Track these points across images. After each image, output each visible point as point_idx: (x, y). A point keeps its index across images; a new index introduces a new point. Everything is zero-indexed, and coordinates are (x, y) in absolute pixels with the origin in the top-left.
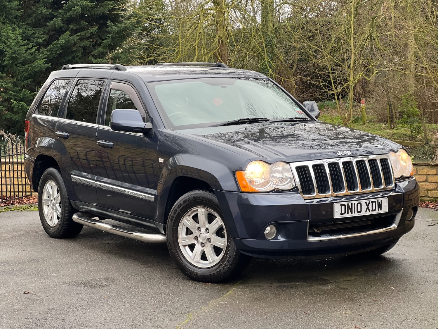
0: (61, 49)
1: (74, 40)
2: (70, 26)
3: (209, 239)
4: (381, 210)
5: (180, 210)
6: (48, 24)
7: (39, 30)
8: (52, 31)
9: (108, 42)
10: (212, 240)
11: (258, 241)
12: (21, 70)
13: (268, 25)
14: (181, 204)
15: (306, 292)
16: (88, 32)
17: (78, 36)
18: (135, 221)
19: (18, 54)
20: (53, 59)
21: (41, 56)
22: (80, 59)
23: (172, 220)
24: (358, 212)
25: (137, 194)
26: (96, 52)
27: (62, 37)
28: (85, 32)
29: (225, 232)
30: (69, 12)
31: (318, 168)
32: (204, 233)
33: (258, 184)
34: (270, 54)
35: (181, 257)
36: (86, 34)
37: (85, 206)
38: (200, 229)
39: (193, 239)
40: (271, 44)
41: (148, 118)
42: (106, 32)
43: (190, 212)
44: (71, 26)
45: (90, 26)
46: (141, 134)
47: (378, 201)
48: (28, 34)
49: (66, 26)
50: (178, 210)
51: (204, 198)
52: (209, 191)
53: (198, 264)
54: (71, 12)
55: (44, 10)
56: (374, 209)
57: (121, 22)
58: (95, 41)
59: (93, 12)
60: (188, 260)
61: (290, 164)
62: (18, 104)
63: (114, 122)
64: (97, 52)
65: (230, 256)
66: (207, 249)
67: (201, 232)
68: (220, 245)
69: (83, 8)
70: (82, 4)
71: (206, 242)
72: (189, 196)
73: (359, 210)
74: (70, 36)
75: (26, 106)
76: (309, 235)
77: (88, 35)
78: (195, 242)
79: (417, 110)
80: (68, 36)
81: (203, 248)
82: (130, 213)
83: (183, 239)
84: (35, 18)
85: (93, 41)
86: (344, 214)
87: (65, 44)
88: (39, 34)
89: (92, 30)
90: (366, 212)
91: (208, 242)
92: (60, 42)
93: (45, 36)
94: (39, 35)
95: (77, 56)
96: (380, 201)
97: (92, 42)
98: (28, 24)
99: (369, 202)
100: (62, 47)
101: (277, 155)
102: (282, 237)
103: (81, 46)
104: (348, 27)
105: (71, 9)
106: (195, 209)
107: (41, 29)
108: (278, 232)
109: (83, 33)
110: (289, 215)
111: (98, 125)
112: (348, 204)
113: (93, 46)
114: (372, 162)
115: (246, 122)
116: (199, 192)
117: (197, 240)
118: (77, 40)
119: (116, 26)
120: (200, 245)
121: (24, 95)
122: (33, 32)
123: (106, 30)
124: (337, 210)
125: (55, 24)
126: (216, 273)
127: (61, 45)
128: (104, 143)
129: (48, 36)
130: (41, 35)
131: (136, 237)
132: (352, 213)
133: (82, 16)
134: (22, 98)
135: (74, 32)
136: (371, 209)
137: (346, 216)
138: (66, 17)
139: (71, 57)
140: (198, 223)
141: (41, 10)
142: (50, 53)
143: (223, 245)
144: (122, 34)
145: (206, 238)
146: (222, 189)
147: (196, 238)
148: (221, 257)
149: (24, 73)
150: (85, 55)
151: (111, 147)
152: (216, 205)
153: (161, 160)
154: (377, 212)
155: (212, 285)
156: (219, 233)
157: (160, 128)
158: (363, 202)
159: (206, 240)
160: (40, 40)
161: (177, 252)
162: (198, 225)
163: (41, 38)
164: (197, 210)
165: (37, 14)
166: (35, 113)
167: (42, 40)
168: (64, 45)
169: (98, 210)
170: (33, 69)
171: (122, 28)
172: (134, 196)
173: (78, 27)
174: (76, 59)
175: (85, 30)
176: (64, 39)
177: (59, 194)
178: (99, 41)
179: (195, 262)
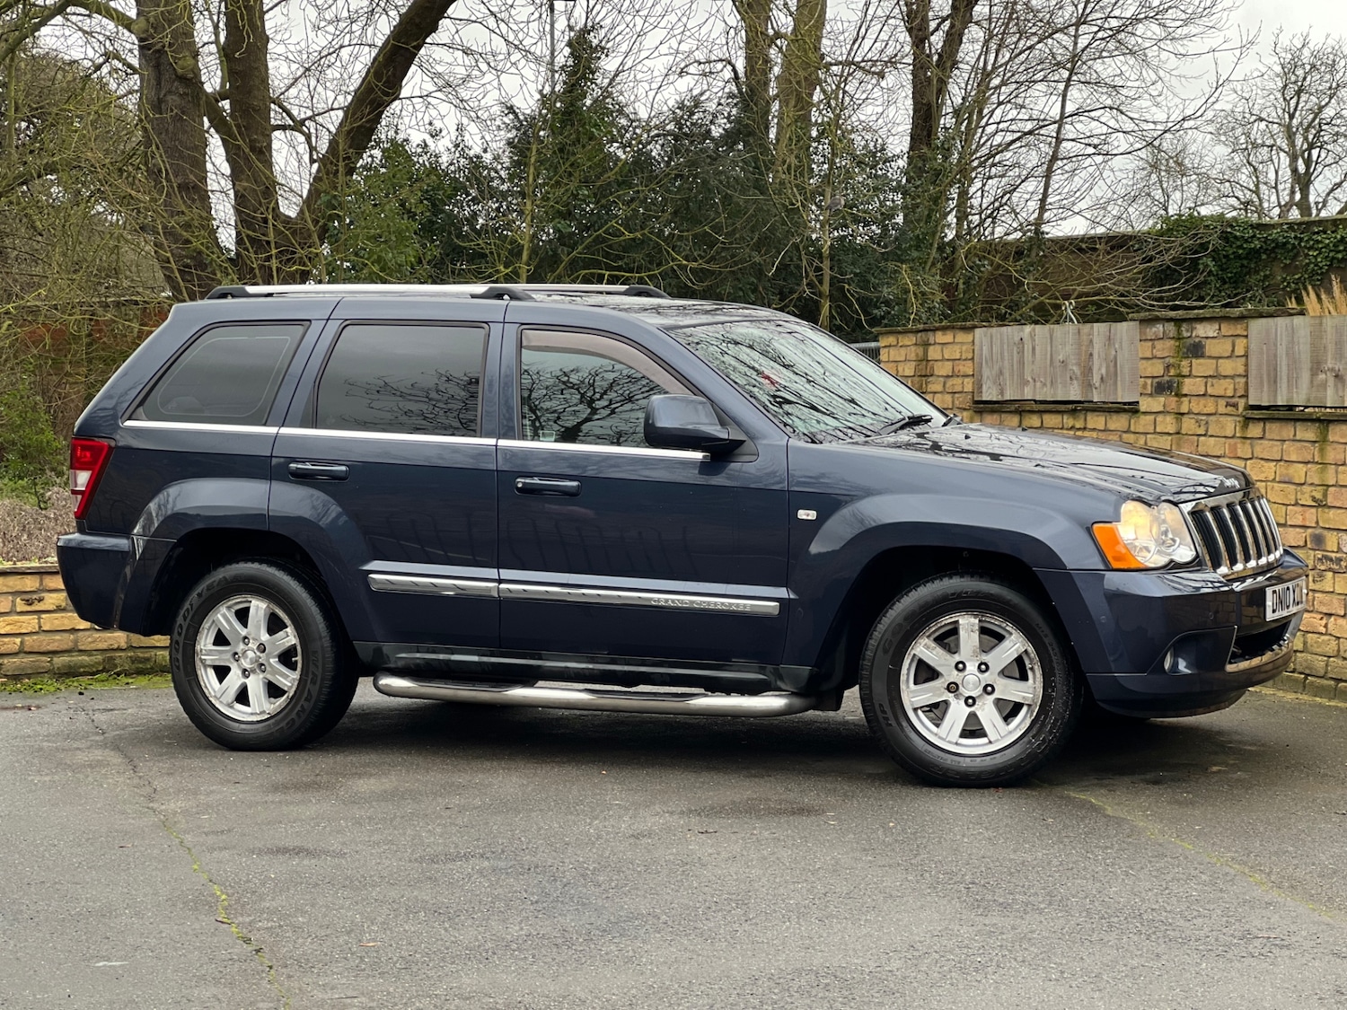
3: (989, 685)
5: (910, 626)
10: (996, 688)
11: (1152, 676)
14: (913, 611)
23: (886, 651)
24: (1287, 607)
25: (704, 602)
29: (1035, 665)
31: (1218, 514)
32: (975, 674)
35: (913, 735)
37: (418, 652)
38: (961, 666)
39: (943, 690)
46: (705, 456)
50: (906, 626)
51: (978, 592)
53: (958, 747)
60: (933, 741)
61: (1179, 505)
65: (1055, 720)
66: (982, 710)
67: (966, 673)
68: (1024, 697)
71: (980, 695)
72: (935, 591)
76: (1230, 659)
81: (973, 709)
86: (1274, 612)
91: (985, 695)
102: (1185, 664)
106: (948, 621)
110: (1211, 616)
111: (497, 440)
112: (1280, 590)
117: (956, 691)
120: (962, 702)
124: (1269, 604)
128: (539, 482)
132: (1279, 610)
137: (1277, 615)
140: (956, 653)
143: (1029, 695)
145: (983, 685)
146: (1065, 567)
147: (953, 688)
151: (573, 493)
153: (806, 515)
156: (1019, 670)
159: (981, 688)
161: (900, 724)
162: (957, 658)
164: (957, 621)
166: (134, 417)
169: (489, 660)
172: (695, 609)
177: (289, 630)
179: (950, 742)
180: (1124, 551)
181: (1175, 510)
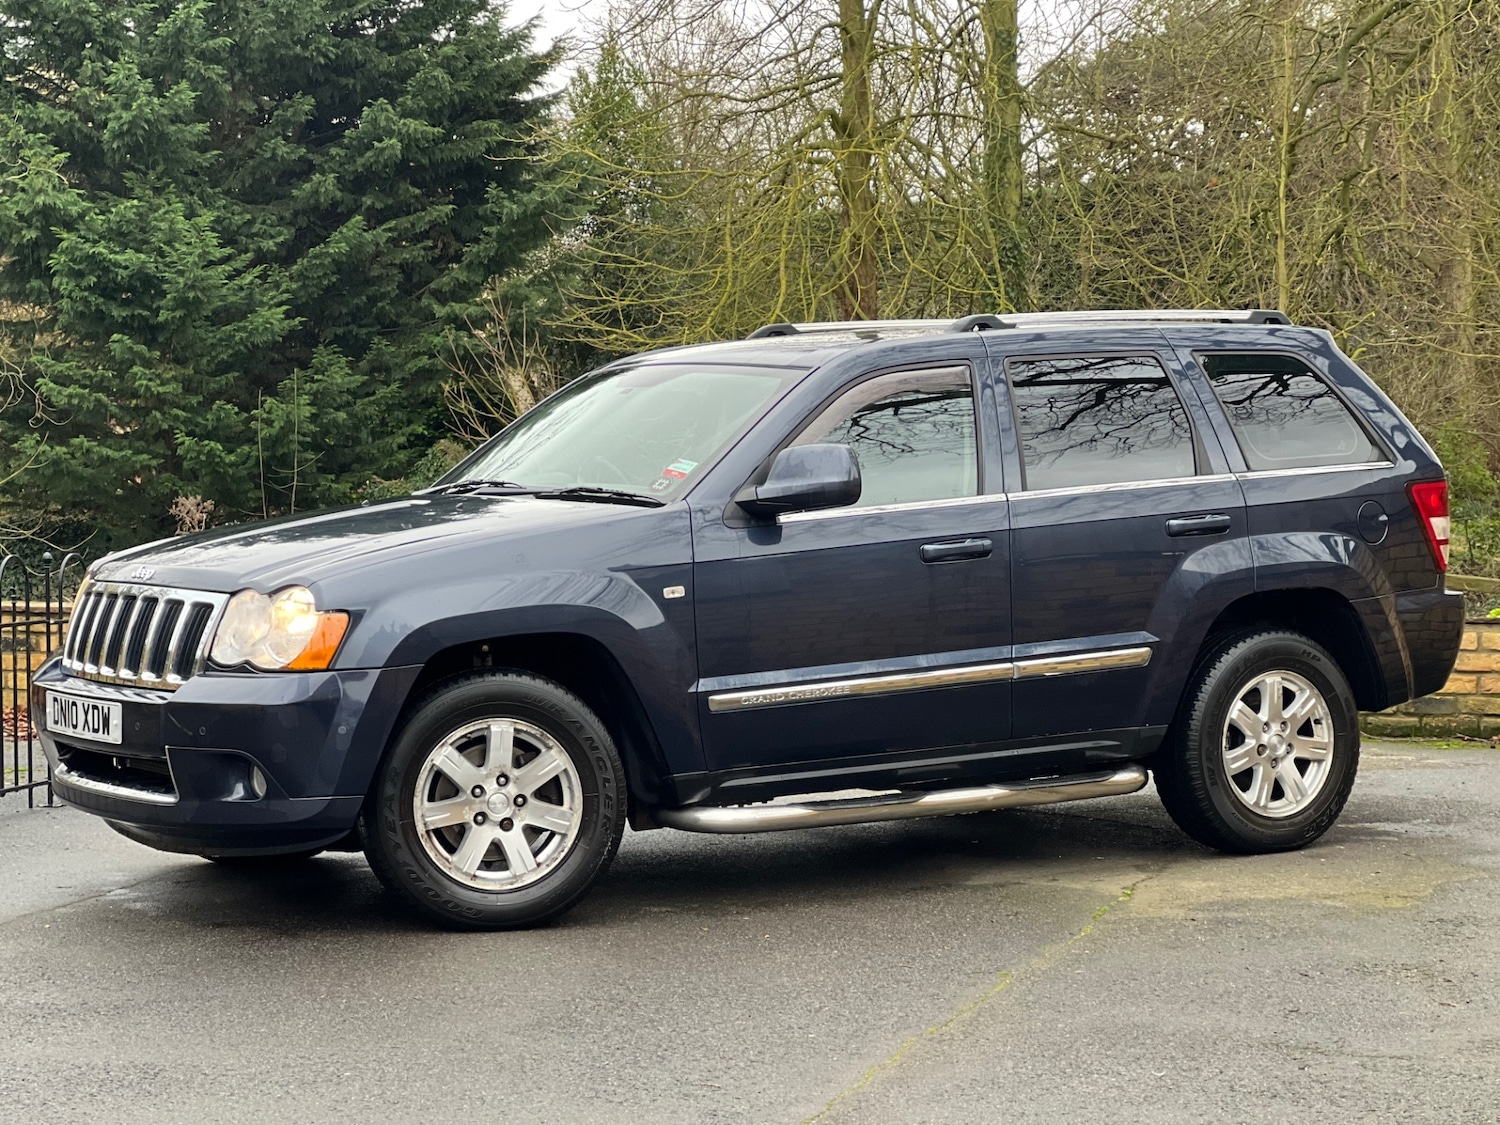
0: (333, 273)
1: (378, 244)
2: (364, 199)
6: (295, 192)
7: (264, 210)
8: (304, 212)
9: (486, 249)
12: (210, 341)
13: (1007, 198)
16: (419, 218)
17: (390, 230)
19: (203, 290)
20: (307, 303)
21: (272, 298)
22: (392, 303)
26: (444, 282)
27: (341, 232)
28: (411, 218)
30: (361, 155)
34: (1013, 290)
36: (413, 225)
40: (1014, 257)
42: (477, 216)
44: (368, 201)
45: (424, 200)
48: (231, 223)
49: (349, 198)
54: (369, 154)
55: (283, 150)
57: (529, 187)
58: (440, 245)
59: (438, 156)
62: (197, 448)
64: (449, 284)
69: (409, 142)
70: (404, 131)
74: (365, 230)
75: (223, 454)
77: (421, 227)
79: (1488, 473)
80: (359, 231)
84: (253, 174)
85: (436, 247)
87: (348, 255)
88: (264, 222)
89: (435, 214)
92: (332, 251)
93: (285, 231)
94: (265, 227)
95: (383, 296)
97: (431, 248)
98: (227, 193)
100: (338, 265)
103: (397, 262)
104: (1265, 204)
105: (370, 147)
107: (270, 207)
109: (404, 222)
113: (434, 262)
118: (387, 241)
119: (511, 198)
121: (219, 419)
122: (248, 216)
123: (477, 213)
125: (316, 192)
127: (334, 260)
129: (293, 231)
130: (271, 226)
133: (403, 168)
134: (210, 427)
135: (375, 218)
138: (351, 169)
139: (364, 298)
141: (274, 149)
142: (300, 283)
144: (531, 226)
149: (219, 349)
150: (408, 293)
160: (269, 245)
163: (272, 237)
165: (258, 159)
167: (276, 244)
168: (344, 259)
170: (247, 338)
171: (532, 207)
173: (390, 202)
174: (380, 304)
175: (408, 213)
176: (346, 240)
178: (454, 245)
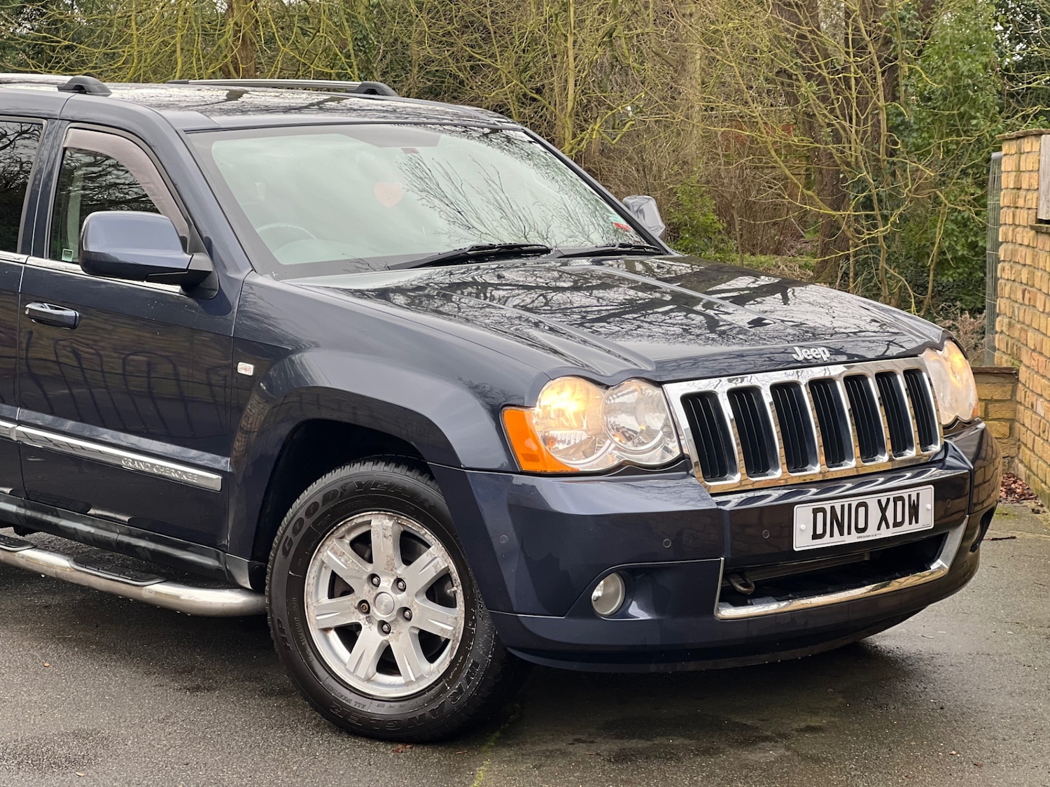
3: (406, 609)
4: (917, 522)
5: (314, 523)
10: (415, 613)
11: (572, 621)
14: (316, 504)
15: (712, 774)
18: (152, 546)
23: (286, 553)
24: (859, 530)
25: (162, 467)
29: (457, 590)
31: (744, 398)
32: (390, 592)
33: (565, 446)
35: (315, 663)
38: (376, 580)
39: (353, 609)
41: (195, 241)
43: (343, 529)
46: (176, 289)
47: (910, 496)
50: (308, 523)
51: (392, 486)
52: (405, 464)
53: (370, 685)
56: (899, 519)
60: (339, 673)
61: (666, 386)
63: (91, 250)
65: (475, 664)
66: (398, 640)
67: (379, 590)
68: (442, 629)
71: (395, 620)
72: (341, 479)
73: (861, 525)
76: (720, 601)
78: (360, 618)
81: (387, 637)
82: (126, 519)
83: (322, 610)
86: (821, 536)
90: (879, 529)
91: (401, 621)
96: (914, 497)
99: (888, 499)
101: (625, 359)
102: (641, 607)
106: (360, 520)
108: (630, 593)
110: (667, 543)
111: (25, 257)
112: (833, 508)
114: (883, 380)
115: (488, 255)
116: (375, 468)
117: (368, 612)
120: (375, 628)
124: (803, 527)
126: (428, 715)
128: (49, 310)
131: (159, 597)
132: (842, 534)
136: (891, 522)
137: (826, 542)
140: (370, 560)
143: (451, 628)
145: (397, 608)
146: (460, 464)
147: (364, 607)
148: (446, 666)
151: (73, 325)
152: (433, 509)
153: (246, 369)
154: (907, 528)
155: (417, 750)
156: (437, 592)
157: (238, 270)
158: (872, 502)
159: (395, 613)
161: (303, 650)
162: (370, 569)
164: (369, 523)
169: (22, 511)
172: (155, 474)
179: (360, 678)
180: (534, 447)
181: (658, 391)
